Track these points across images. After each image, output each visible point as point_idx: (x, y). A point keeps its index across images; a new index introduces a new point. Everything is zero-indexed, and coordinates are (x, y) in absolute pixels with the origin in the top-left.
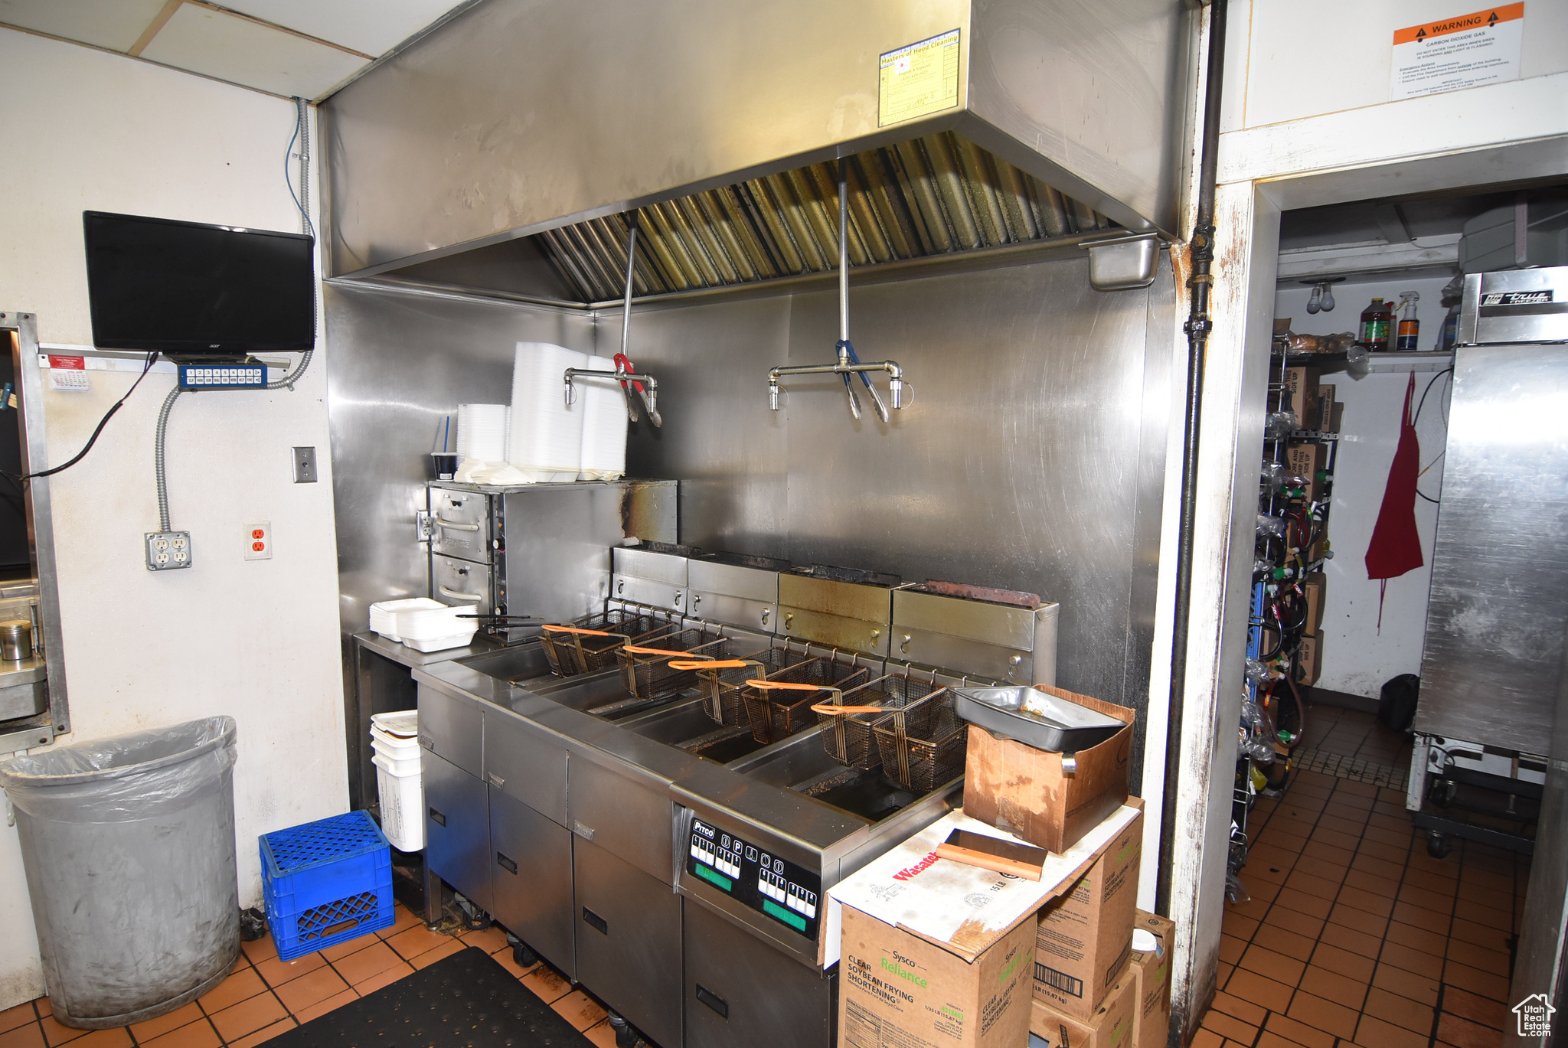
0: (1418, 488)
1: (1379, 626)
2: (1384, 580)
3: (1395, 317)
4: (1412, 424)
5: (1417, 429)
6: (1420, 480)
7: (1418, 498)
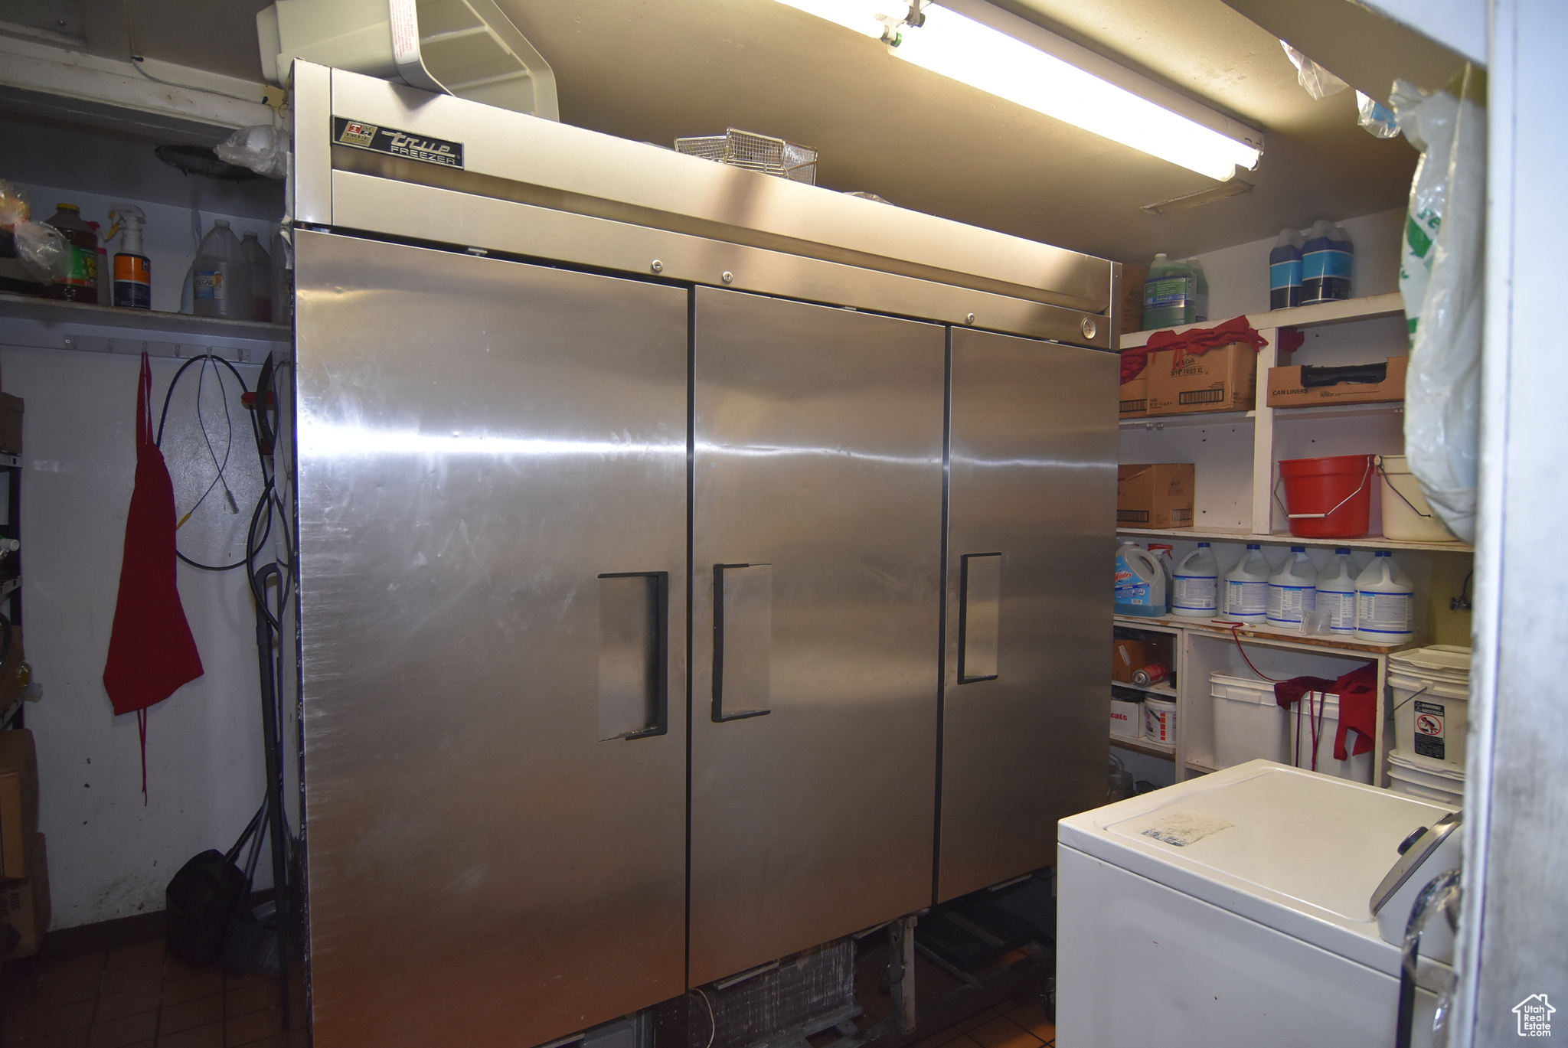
0: (179, 549)
1: (144, 789)
2: (142, 711)
3: (104, 251)
4: (155, 442)
5: (163, 449)
6: (180, 535)
7: (181, 567)
